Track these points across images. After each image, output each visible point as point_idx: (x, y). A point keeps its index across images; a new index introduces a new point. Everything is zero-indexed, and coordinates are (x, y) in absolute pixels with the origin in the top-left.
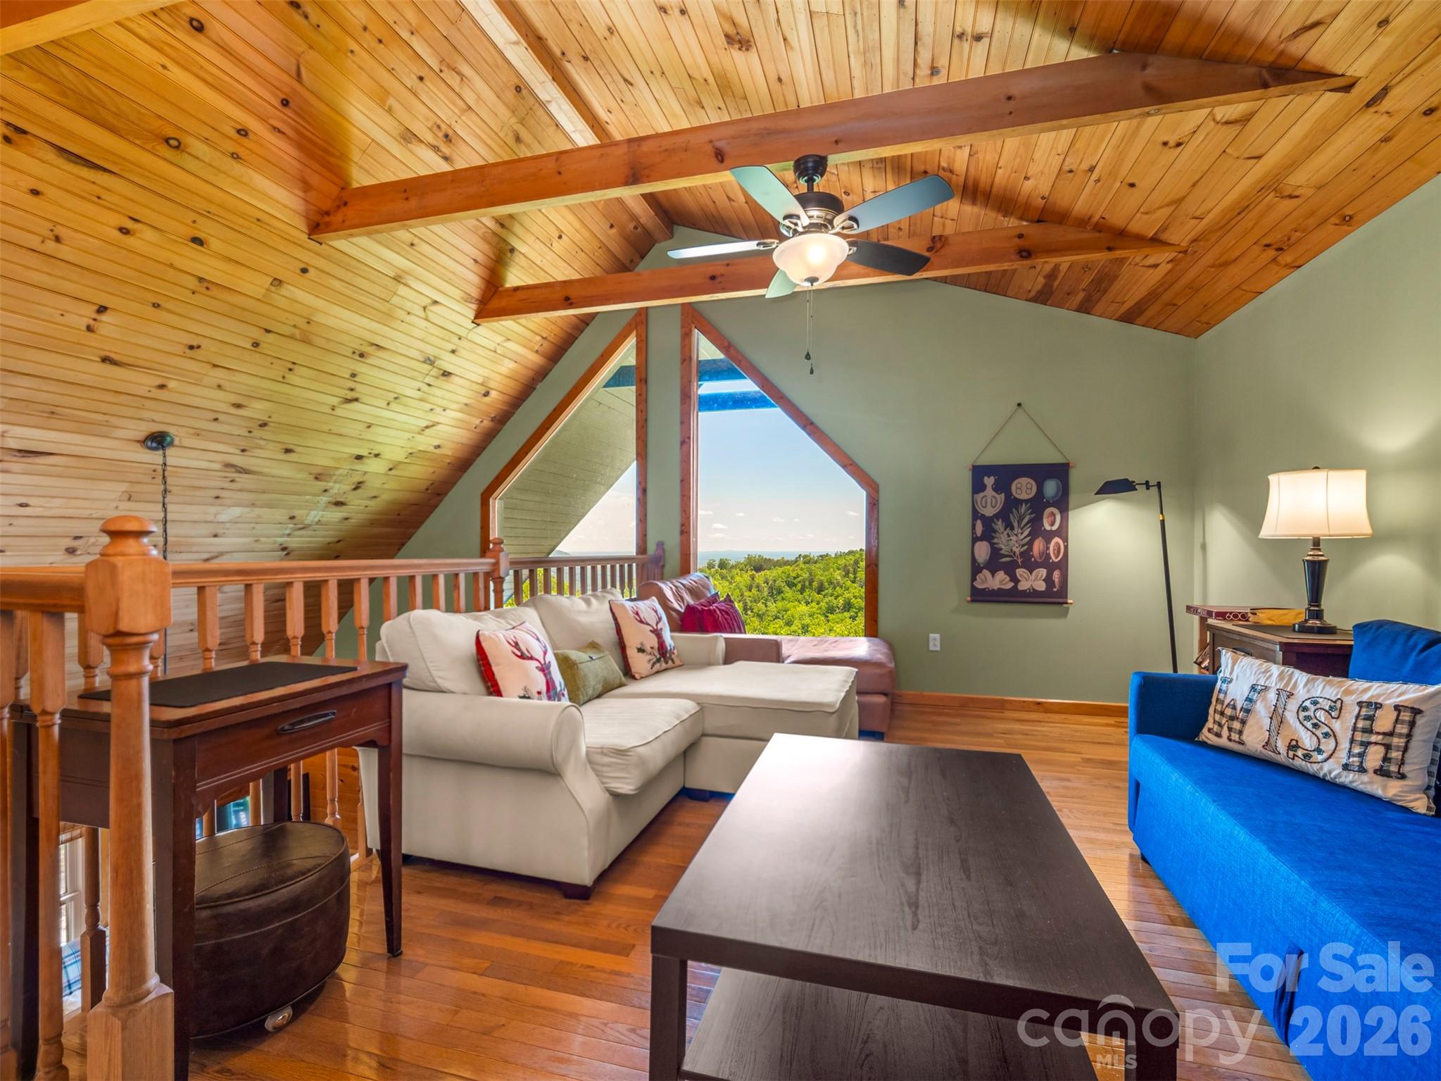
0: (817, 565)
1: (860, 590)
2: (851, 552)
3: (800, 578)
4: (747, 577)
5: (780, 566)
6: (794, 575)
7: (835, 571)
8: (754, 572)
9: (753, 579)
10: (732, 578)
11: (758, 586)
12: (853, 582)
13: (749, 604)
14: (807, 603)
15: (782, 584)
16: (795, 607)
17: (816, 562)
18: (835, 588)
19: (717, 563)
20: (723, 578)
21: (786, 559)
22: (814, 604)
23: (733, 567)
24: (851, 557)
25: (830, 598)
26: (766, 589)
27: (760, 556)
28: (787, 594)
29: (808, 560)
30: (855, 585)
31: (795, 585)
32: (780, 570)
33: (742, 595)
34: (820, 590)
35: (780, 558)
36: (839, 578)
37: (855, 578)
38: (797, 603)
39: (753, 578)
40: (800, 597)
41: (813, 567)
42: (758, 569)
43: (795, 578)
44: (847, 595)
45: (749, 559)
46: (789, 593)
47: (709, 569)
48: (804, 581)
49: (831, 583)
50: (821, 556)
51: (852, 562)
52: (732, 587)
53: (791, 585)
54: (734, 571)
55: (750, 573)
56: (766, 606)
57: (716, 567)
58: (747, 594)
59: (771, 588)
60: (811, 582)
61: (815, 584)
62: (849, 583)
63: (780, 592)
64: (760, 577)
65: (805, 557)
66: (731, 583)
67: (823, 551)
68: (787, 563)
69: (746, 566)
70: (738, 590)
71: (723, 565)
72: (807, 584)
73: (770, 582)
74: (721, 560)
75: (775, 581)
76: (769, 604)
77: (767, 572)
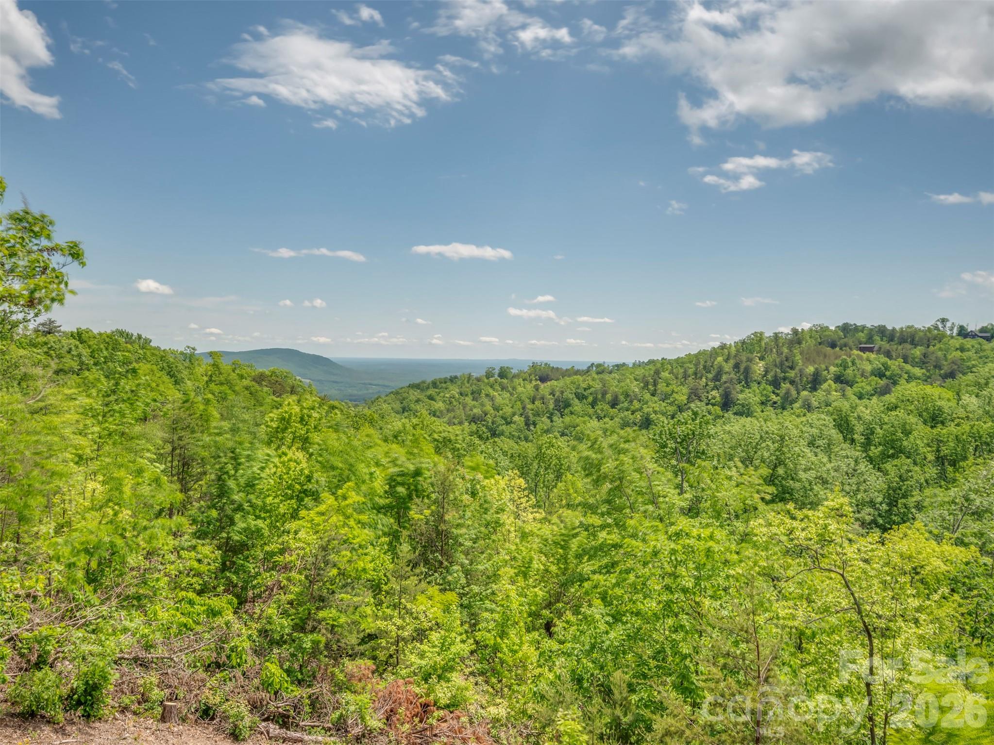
0: (613, 375)
1: (660, 405)
2: (651, 362)
3: (592, 389)
4: (530, 387)
5: (569, 376)
6: (584, 385)
7: (631, 382)
8: (539, 382)
9: (537, 390)
10: (514, 388)
11: (543, 398)
12: (653, 395)
13: (532, 418)
14: (599, 418)
15: (571, 396)
16: (584, 422)
17: (610, 373)
18: (631, 402)
19: (497, 372)
20: (503, 388)
21: (576, 368)
22: (607, 420)
23: (514, 376)
24: (651, 366)
25: (626, 413)
26: (552, 402)
27: (546, 364)
28: (576, 408)
29: (601, 369)
30: (656, 398)
31: (586, 398)
32: (568, 380)
33: (524, 408)
34: (614, 404)
35: (569, 367)
36: (637, 390)
37: (655, 390)
38: (587, 418)
39: (537, 388)
40: (591, 411)
41: (606, 377)
42: (543, 379)
43: (585, 389)
44: (646, 410)
45: (534, 366)
46: (577, 406)
47: (488, 378)
48: (596, 393)
49: (627, 395)
50: (617, 366)
51: (652, 372)
52: (513, 399)
53: (581, 397)
54: (516, 380)
55: (534, 383)
56: (552, 421)
57: (496, 376)
58: (530, 406)
59: (557, 401)
60: (604, 394)
61: (609, 397)
62: (647, 396)
63: (567, 405)
64: (545, 388)
65: (599, 365)
66: (511, 394)
67: (620, 361)
68: (578, 373)
69: (530, 375)
70: (519, 403)
71: (503, 374)
72: (599, 396)
73: (557, 394)
74: (501, 368)
75: (562, 393)
76: (555, 418)
77: (554, 383)
